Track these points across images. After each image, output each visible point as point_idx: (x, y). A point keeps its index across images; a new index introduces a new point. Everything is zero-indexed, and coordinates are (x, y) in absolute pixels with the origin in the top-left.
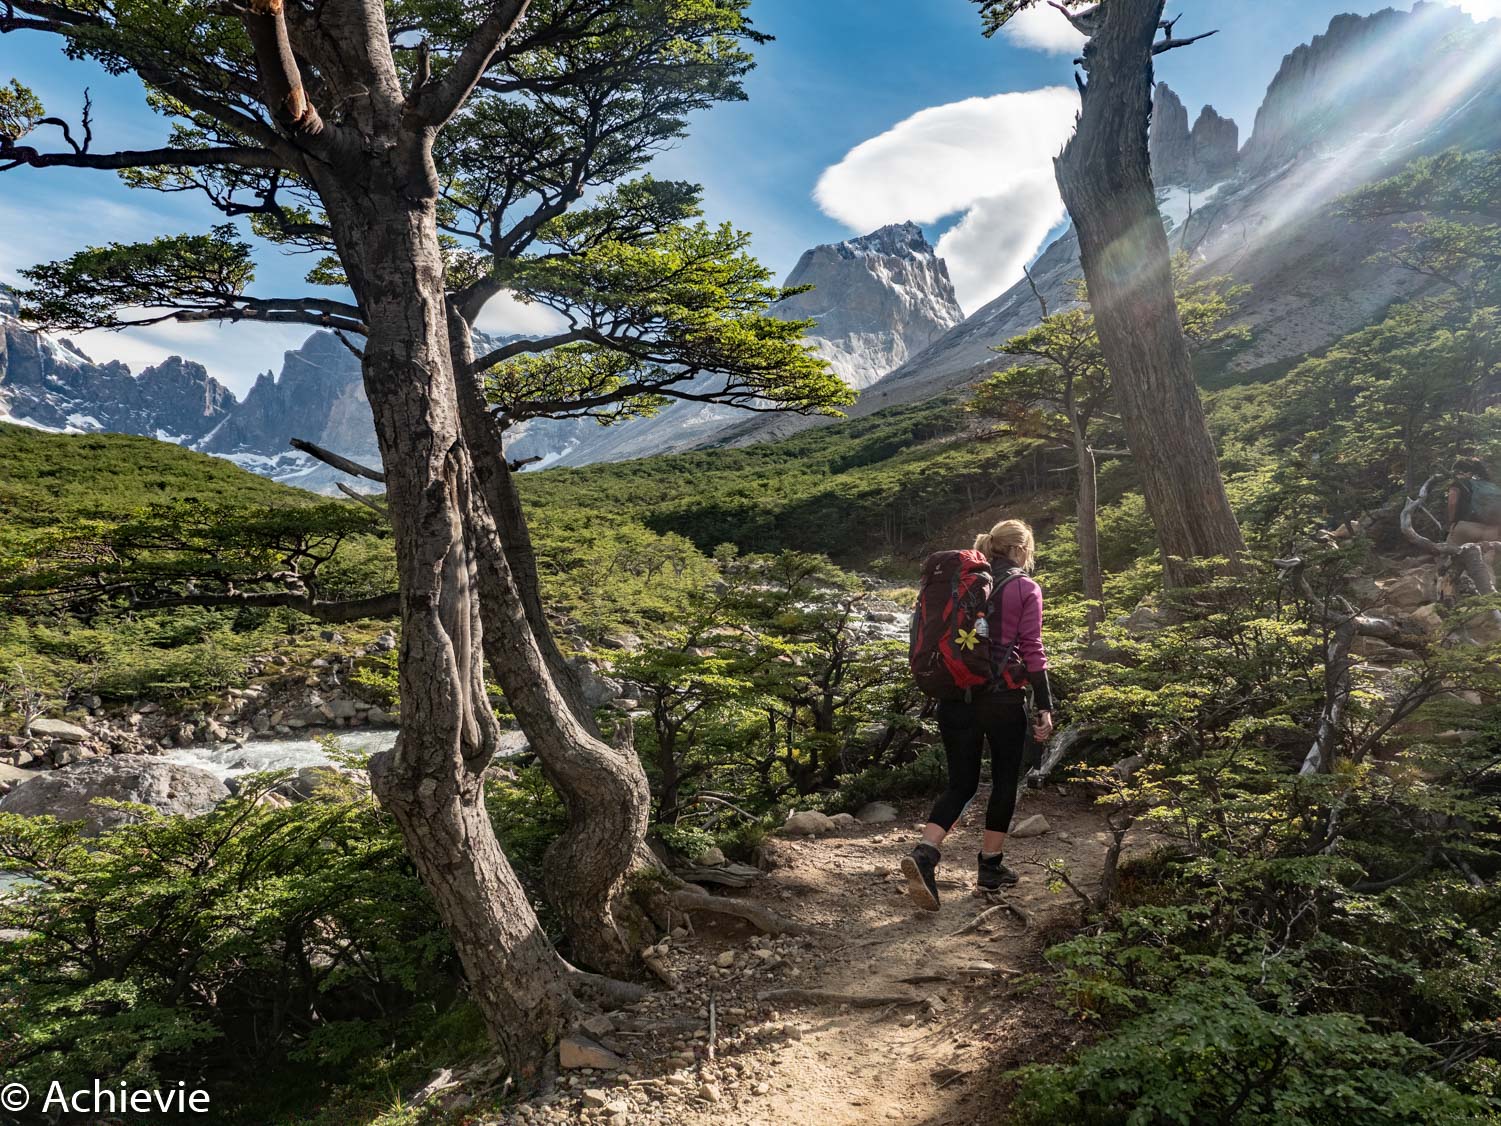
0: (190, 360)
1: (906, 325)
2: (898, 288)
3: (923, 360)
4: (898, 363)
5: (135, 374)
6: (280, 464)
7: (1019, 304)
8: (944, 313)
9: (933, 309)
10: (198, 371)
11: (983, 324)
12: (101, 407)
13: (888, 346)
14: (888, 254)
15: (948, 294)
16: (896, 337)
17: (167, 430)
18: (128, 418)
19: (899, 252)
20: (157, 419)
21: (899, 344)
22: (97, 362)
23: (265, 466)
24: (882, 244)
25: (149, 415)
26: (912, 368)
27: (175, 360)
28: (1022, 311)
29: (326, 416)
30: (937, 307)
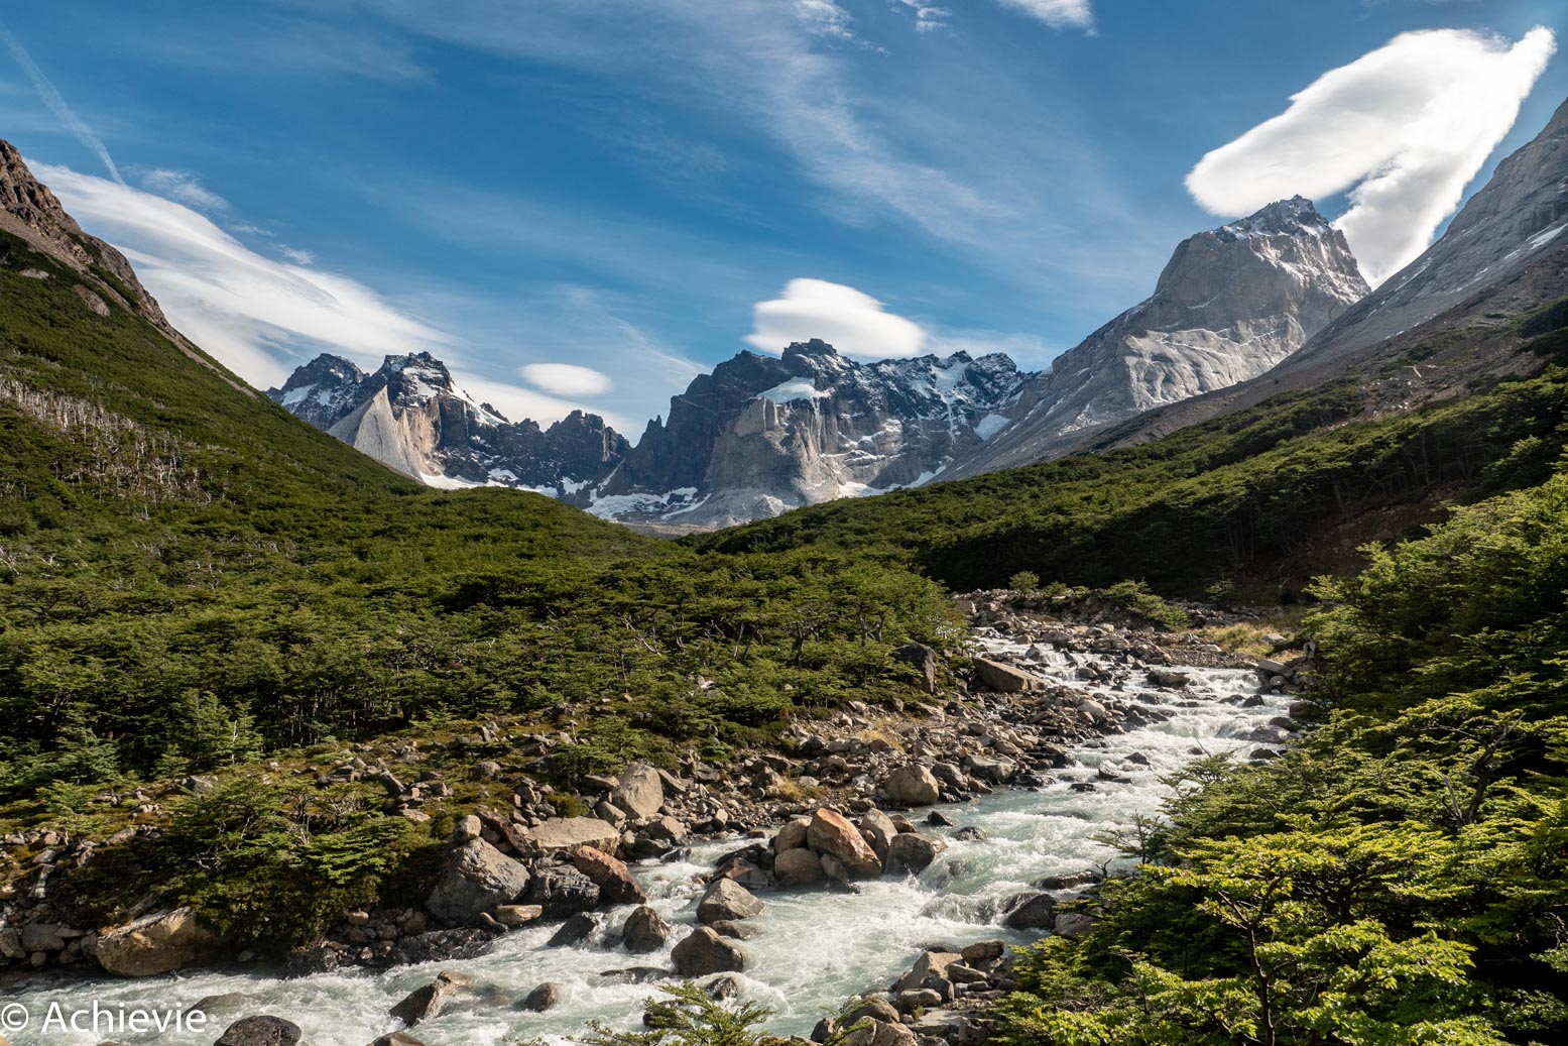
0: (589, 413)
1: (1301, 305)
2: (1288, 267)
3: (1323, 340)
4: (1295, 346)
5: (543, 429)
6: (669, 502)
7: (1435, 266)
8: (1346, 288)
9: (1332, 284)
10: (596, 421)
11: (1393, 293)
12: (515, 461)
13: (1283, 330)
14: (1275, 232)
15: (1349, 267)
16: (1292, 320)
17: (571, 477)
18: (538, 468)
19: (1287, 228)
20: (562, 468)
21: (1295, 326)
22: (512, 422)
23: (657, 504)
24: (1267, 221)
25: (555, 465)
26: (1310, 349)
27: (577, 413)
28: (1440, 274)
29: (709, 452)
30: (1337, 283)
